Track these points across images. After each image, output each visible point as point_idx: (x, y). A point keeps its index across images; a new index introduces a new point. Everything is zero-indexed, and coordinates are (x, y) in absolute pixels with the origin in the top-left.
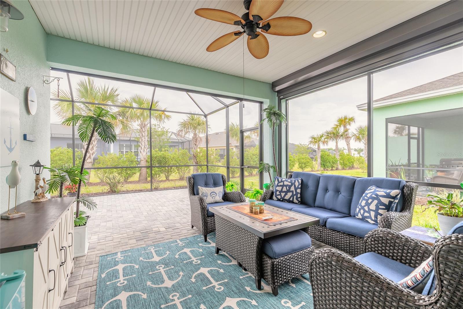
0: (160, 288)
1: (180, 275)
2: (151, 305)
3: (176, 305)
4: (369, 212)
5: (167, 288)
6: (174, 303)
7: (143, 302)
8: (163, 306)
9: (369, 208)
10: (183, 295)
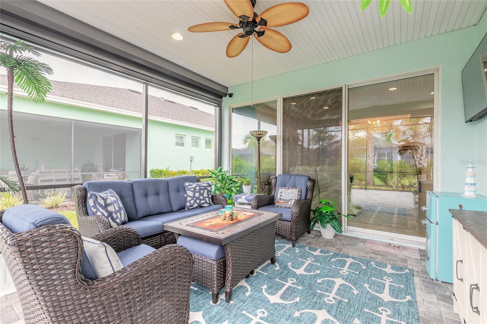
0: (335, 317)
1: (300, 314)
2: (356, 308)
3: (336, 293)
4: (204, 199)
5: (329, 312)
6: (336, 296)
7: (362, 316)
8: (347, 301)
9: (203, 197)
10: (321, 296)
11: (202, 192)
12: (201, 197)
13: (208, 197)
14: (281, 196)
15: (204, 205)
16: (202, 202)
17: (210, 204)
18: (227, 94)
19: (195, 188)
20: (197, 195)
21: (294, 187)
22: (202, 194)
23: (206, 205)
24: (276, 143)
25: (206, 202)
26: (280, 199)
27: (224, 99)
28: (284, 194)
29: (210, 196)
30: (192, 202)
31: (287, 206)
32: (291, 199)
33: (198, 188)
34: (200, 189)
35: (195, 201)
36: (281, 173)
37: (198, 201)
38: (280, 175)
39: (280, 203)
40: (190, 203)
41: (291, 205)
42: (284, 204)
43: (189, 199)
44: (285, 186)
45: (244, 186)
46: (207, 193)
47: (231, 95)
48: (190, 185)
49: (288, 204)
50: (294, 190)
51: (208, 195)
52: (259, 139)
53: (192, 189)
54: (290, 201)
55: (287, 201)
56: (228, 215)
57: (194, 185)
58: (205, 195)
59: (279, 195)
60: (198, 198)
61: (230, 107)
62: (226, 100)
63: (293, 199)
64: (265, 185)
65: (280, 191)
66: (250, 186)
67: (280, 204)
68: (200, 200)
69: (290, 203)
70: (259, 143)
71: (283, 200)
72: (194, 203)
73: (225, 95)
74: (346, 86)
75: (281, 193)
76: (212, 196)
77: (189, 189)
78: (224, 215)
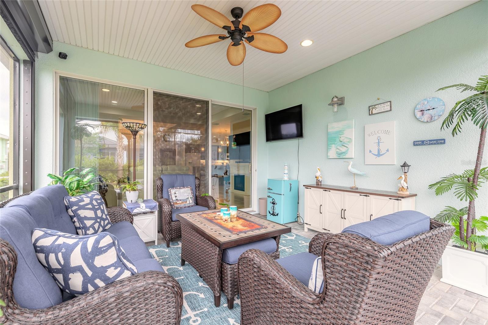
14: (176, 197)
21: (184, 186)
28: (179, 194)
31: (187, 205)
32: (187, 198)
39: (178, 203)
41: (189, 203)
42: (183, 204)
44: (175, 186)
49: (187, 203)
50: (186, 189)
54: (187, 200)
55: (184, 201)
59: (173, 196)
61: (57, 73)
63: (189, 198)
65: (173, 192)
67: (179, 205)
69: (188, 202)
71: (181, 201)
75: (175, 193)
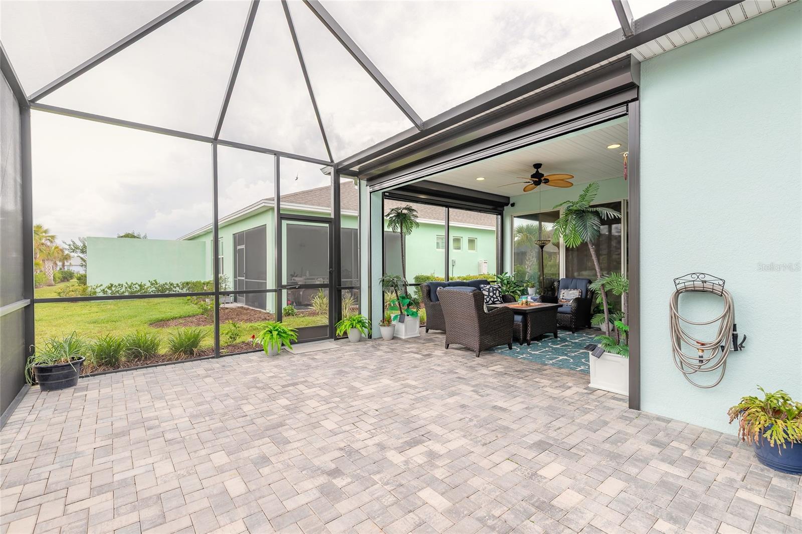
11: (495, 292)
12: (494, 296)
13: (499, 296)
14: (563, 296)
15: (496, 302)
16: (495, 300)
17: (501, 301)
18: (508, 204)
19: (489, 289)
20: (491, 294)
21: (575, 288)
22: (495, 294)
23: (498, 302)
24: (559, 249)
25: (498, 300)
26: (563, 298)
27: (505, 208)
29: (501, 296)
30: (488, 299)
31: (569, 304)
32: (572, 298)
33: (491, 289)
34: (493, 290)
35: (490, 299)
36: (565, 278)
37: (492, 299)
38: (563, 279)
40: (486, 300)
41: (571, 302)
42: (566, 303)
43: (485, 297)
44: (567, 288)
45: (529, 288)
46: (499, 293)
47: (513, 205)
48: (484, 287)
49: (569, 302)
50: (575, 291)
51: (500, 295)
52: (542, 247)
53: (487, 290)
55: (568, 300)
56: (524, 302)
57: (488, 287)
58: (497, 295)
59: (561, 295)
60: (492, 297)
61: (512, 215)
62: (507, 209)
63: (574, 298)
64: (548, 291)
65: (562, 292)
66: (534, 288)
67: (563, 302)
68: (494, 298)
70: (542, 251)
71: (565, 300)
72: (489, 301)
73: (507, 204)
74: (624, 200)
75: (564, 294)
76: (502, 296)
77: (484, 290)
78: (521, 302)
